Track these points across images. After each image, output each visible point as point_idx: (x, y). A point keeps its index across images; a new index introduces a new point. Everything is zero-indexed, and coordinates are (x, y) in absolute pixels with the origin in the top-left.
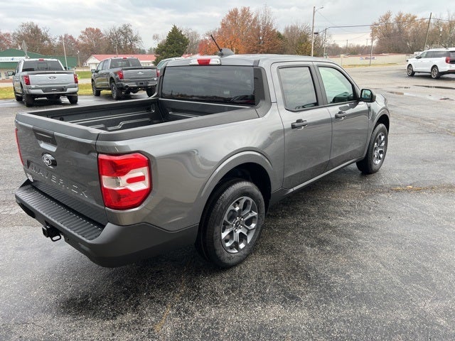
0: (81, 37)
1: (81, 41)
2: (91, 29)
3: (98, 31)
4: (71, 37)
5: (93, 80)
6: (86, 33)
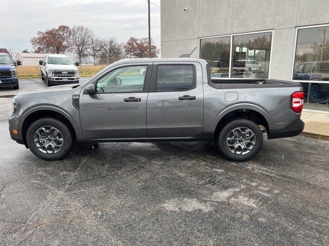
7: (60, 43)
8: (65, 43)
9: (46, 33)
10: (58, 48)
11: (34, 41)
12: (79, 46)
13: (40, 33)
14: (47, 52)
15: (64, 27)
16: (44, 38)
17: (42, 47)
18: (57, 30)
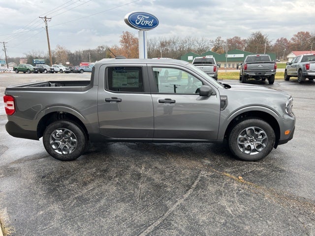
0: (293, 39)
1: (292, 42)
2: (302, 32)
3: (307, 33)
4: (285, 39)
5: (286, 70)
6: (297, 36)
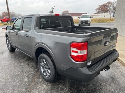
7: (107, 9)
8: (108, 9)
9: (102, 5)
10: (105, 11)
11: (97, 9)
12: (114, 9)
13: (100, 5)
14: (101, 13)
15: (110, 2)
16: (101, 7)
17: (99, 11)
18: (106, 4)
